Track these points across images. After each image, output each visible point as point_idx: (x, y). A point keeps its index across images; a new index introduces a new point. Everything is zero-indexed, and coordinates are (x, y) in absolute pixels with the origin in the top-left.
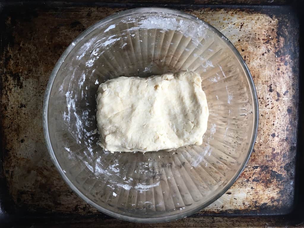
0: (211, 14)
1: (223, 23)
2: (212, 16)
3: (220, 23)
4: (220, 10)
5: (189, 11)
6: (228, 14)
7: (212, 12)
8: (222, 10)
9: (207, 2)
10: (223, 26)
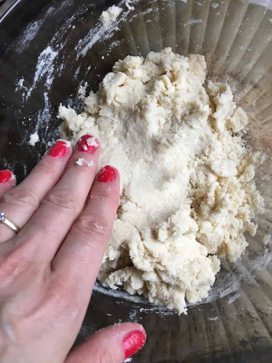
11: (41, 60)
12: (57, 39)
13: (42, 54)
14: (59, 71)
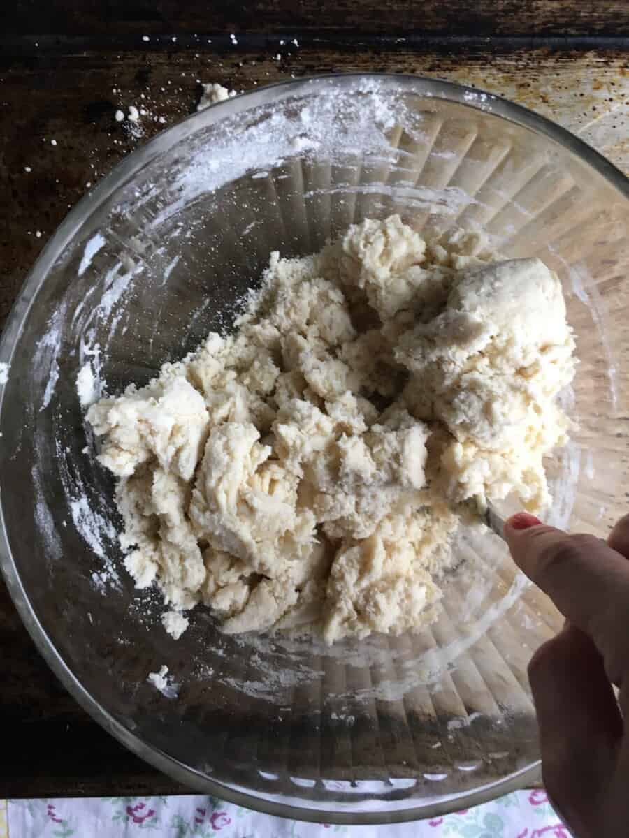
0: (554, 68)
1: (593, 99)
2: (555, 76)
3: (581, 98)
4: (582, 56)
5: (478, 59)
6: (610, 67)
7: (557, 61)
8: (591, 54)
9: (540, 27)
10: (594, 109)
11: (82, 527)
12: (69, 486)
13: (76, 520)
14: (105, 508)
